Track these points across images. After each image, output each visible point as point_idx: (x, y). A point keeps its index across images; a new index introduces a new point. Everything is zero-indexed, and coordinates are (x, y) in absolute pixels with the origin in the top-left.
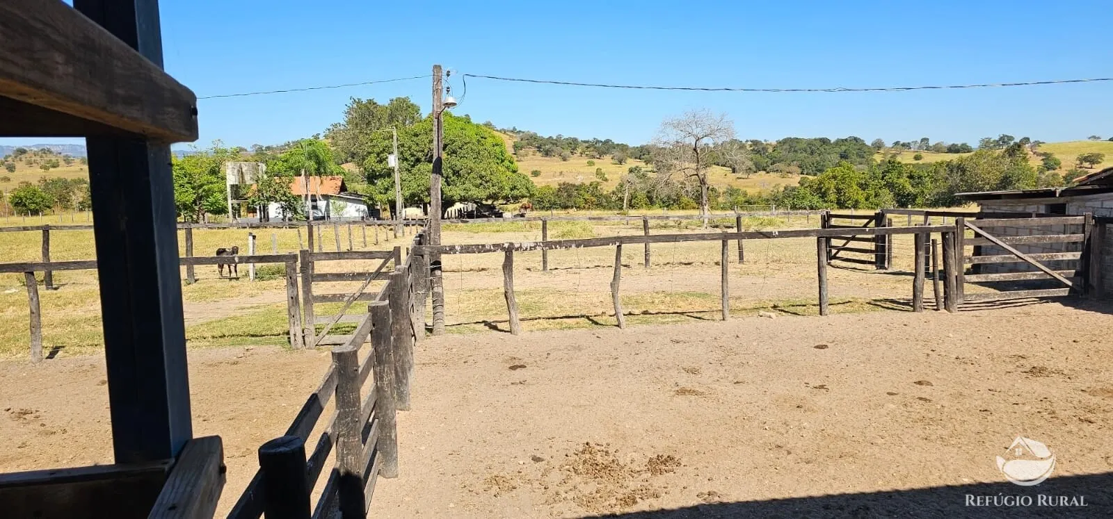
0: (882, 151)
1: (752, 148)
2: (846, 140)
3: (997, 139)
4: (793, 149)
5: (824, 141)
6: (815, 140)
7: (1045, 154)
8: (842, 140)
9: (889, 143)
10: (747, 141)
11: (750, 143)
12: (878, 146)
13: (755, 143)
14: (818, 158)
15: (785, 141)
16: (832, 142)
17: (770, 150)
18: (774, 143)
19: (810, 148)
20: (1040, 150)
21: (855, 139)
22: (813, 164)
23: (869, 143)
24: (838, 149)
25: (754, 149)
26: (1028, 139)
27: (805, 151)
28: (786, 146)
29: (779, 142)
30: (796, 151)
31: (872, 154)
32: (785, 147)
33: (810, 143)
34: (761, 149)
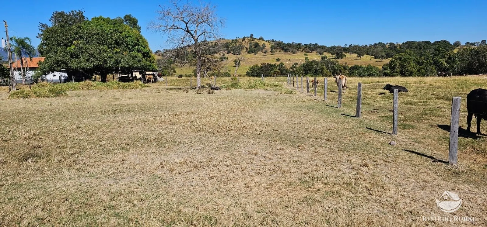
0: (459, 47)
1: (389, 47)
2: (439, 42)
4: (410, 47)
5: (427, 43)
6: (422, 42)
8: (437, 42)
10: (387, 43)
11: (388, 44)
12: (457, 44)
13: (391, 44)
14: (422, 51)
15: (407, 43)
16: (431, 43)
17: (398, 48)
18: (401, 44)
19: (419, 46)
21: (445, 41)
22: (419, 54)
23: (452, 43)
24: (434, 46)
25: (390, 47)
27: (416, 48)
28: (407, 45)
29: (403, 44)
31: (453, 49)
33: (419, 44)
34: (393, 47)
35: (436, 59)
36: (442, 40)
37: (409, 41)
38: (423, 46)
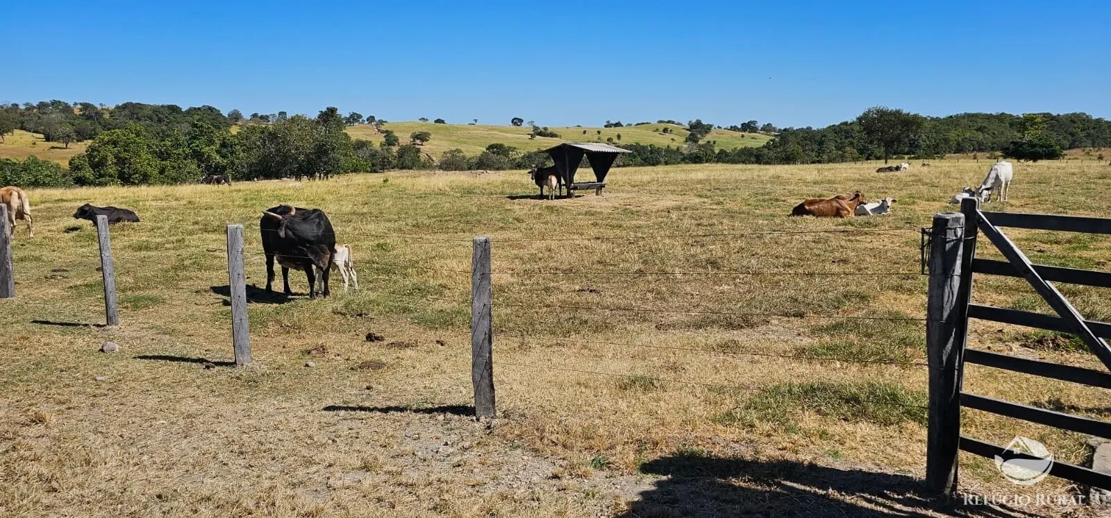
0: (240, 123)
1: (81, 113)
2: (199, 109)
3: (348, 116)
4: (135, 116)
5: (174, 109)
6: (163, 106)
7: (387, 132)
8: (195, 109)
9: (247, 115)
10: (75, 104)
11: (79, 106)
12: (236, 117)
13: (86, 106)
14: (164, 128)
15: (125, 106)
16: (183, 110)
17: (107, 116)
18: (112, 107)
19: (157, 115)
20: (383, 128)
21: (210, 108)
22: (158, 134)
23: (225, 113)
24: (189, 118)
25: (84, 114)
26: (373, 117)
27: (151, 119)
28: (127, 112)
29: (118, 107)
30: (137, 118)
31: (229, 126)
32: (123, 114)
33: (156, 110)
34: (93, 114)
35: (197, 146)
36: (204, 106)
37: (131, 103)
38: (167, 117)
